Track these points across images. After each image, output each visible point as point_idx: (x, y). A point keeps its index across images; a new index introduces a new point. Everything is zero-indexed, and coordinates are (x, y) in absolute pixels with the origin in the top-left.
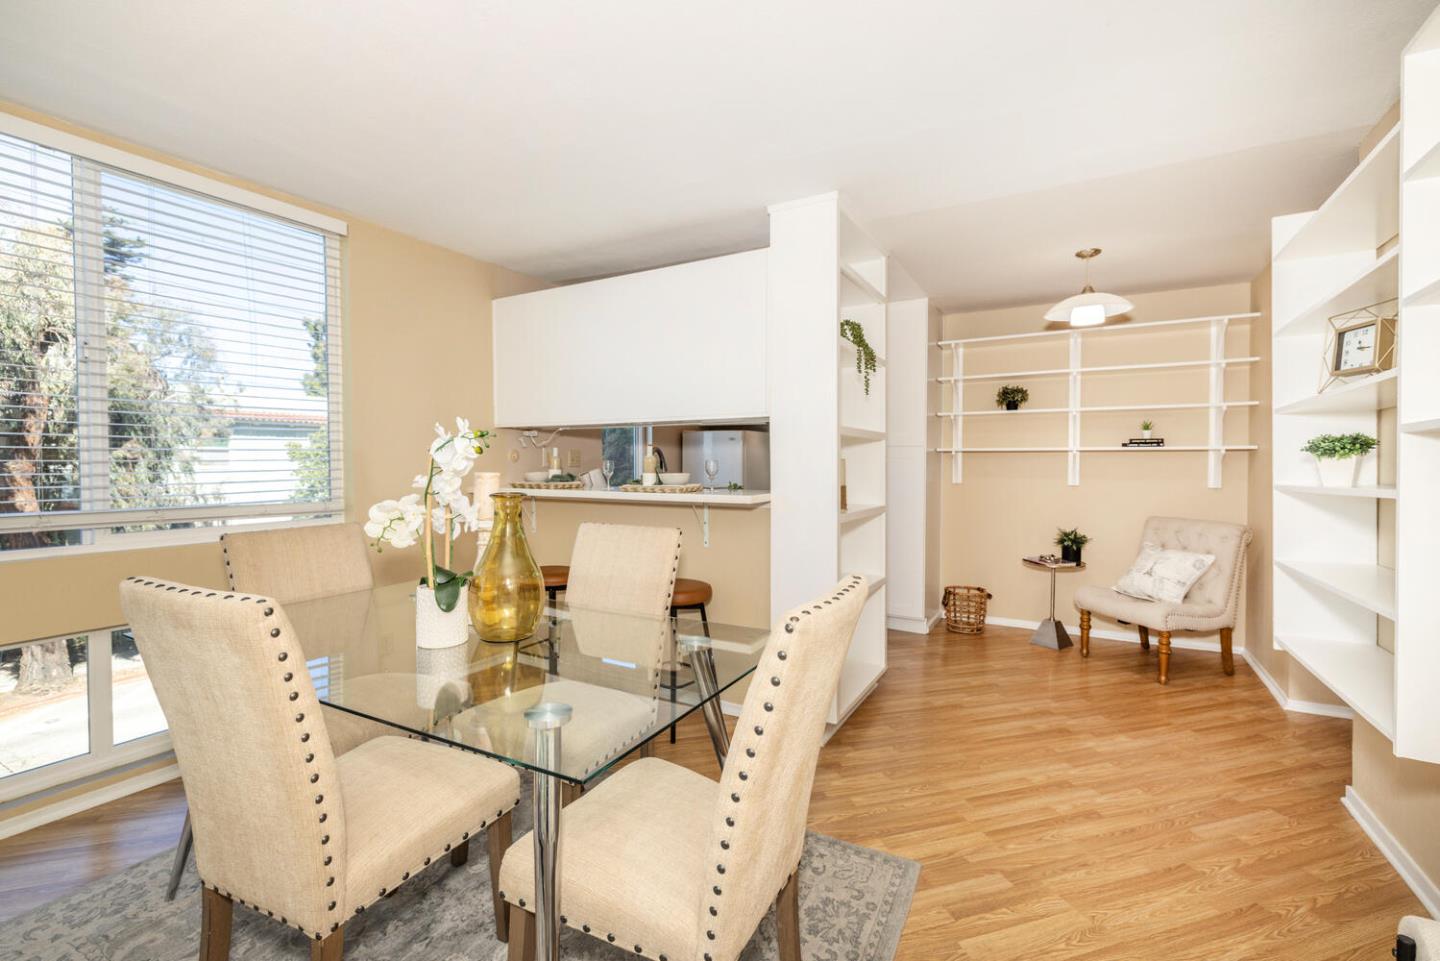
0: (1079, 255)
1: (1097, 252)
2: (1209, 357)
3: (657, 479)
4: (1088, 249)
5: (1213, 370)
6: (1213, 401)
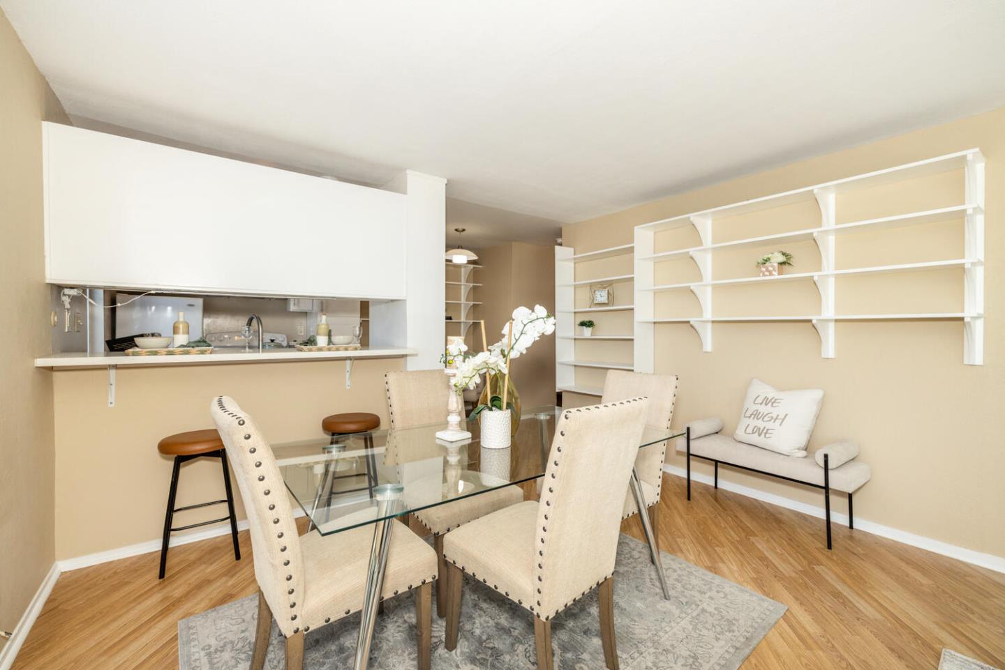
0: (456, 230)
1: (464, 230)
2: (460, 281)
3: (330, 342)
4: (460, 228)
5: (463, 287)
6: (463, 300)
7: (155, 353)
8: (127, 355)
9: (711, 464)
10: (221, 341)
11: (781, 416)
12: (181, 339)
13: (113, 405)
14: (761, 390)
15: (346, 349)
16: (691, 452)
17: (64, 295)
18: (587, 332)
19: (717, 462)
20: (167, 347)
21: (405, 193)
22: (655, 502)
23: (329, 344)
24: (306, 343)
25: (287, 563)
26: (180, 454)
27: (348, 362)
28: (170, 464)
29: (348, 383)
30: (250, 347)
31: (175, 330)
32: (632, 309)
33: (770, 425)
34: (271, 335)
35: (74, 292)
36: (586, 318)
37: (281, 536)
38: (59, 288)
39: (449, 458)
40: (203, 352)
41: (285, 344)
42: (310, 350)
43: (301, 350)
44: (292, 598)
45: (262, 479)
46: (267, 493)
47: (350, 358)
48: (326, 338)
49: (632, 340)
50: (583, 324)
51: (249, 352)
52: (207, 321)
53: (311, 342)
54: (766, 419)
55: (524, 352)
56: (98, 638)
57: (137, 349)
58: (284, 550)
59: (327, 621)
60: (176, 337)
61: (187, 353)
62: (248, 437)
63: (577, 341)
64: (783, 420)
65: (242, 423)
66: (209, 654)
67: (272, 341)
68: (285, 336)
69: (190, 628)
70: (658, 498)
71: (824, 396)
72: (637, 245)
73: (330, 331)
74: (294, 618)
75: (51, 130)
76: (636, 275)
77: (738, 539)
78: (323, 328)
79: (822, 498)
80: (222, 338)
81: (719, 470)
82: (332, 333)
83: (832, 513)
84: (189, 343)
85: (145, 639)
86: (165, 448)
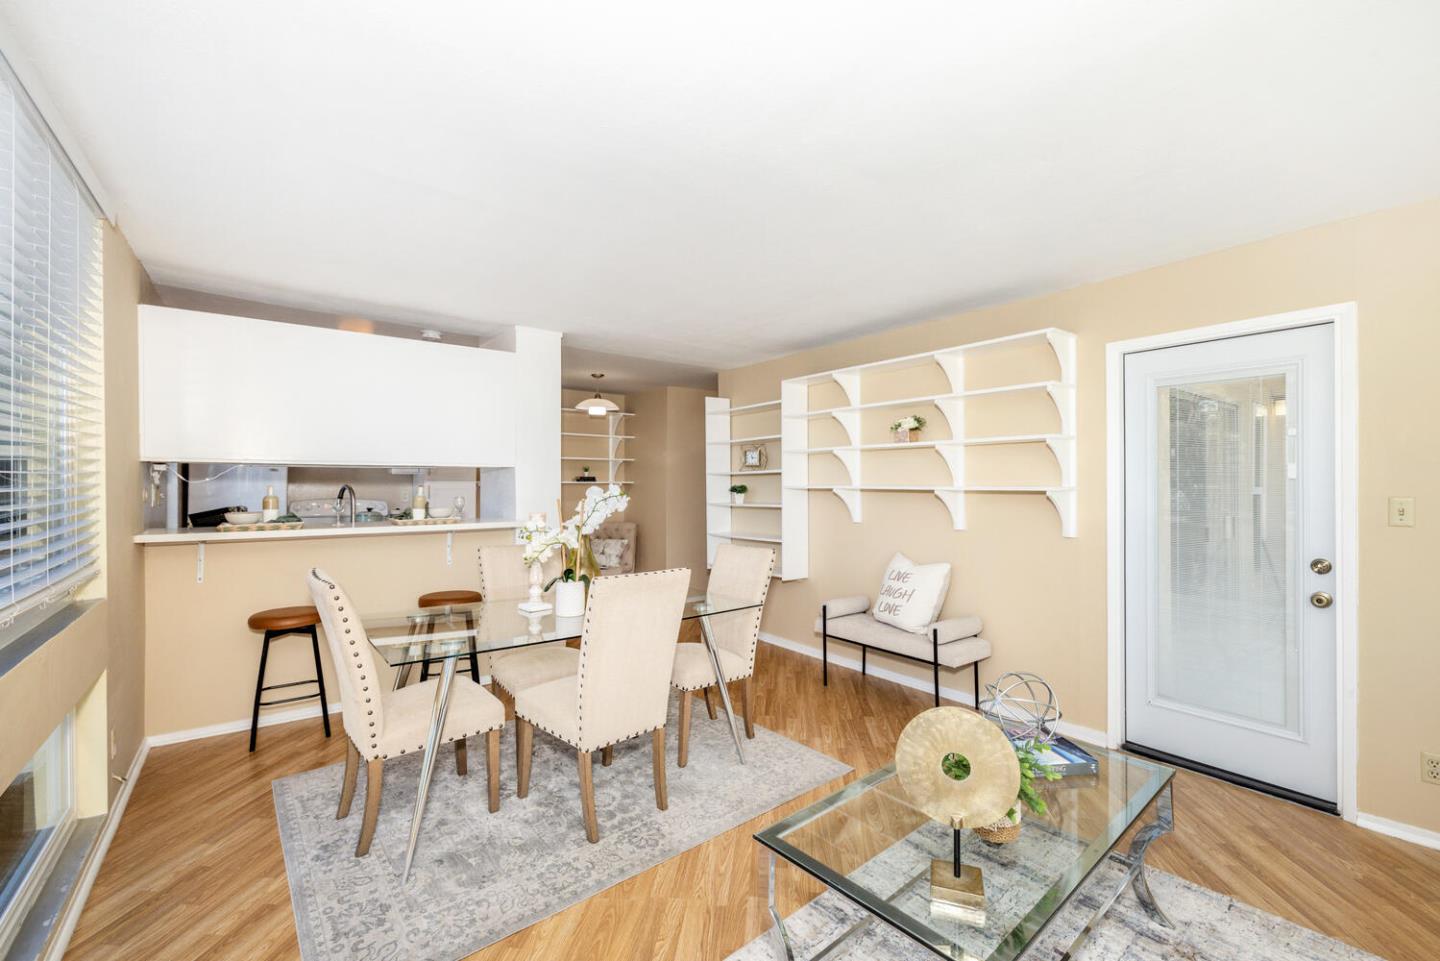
0: (593, 376)
1: (602, 375)
2: (608, 434)
3: (427, 514)
4: (598, 373)
5: (611, 440)
6: (611, 457)
7: (246, 529)
8: (218, 531)
9: (857, 649)
10: (308, 510)
11: (909, 593)
12: (271, 514)
13: (202, 581)
14: (901, 565)
15: (445, 523)
16: (828, 633)
17: (154, 471)
18: (739, 498)
19: (865, 647)
20: (256, 523)
21: (514, 351)
22: (747, 676)
23: (426, 517)
24: (401, 517)
25: (368, 701)
26: (270, 629)
27: (449, 534)
28: (261, 637)
29: (449, 558)
30: (342, 518)
31: (265, 506)
32: (780, 474)
33: (898, 602)
34: (369, 502)
35: (162, 468)
36: (738, 483)
37: (363, 678)
38: (149, 465)
39: (530, 628)
40: (293, 528)
41: (385, 513)
42: (405, 524)
43: (395, 524)
44: (373, 730)
45: (348, 632)
46: (352, 643)
47: (451, 532)
48: (423, 511)
49: (780, 509)
50: (734, 489)
51: (341, 527)
52: (292, 487)
53: (406, 515)
54: (896, 595)
55: (597, 528)
56: (198, 792)
57: (227, 525)
58: (366, 690)
59: (403, 752)
60: (266, 511)
61: (278, 528)
62: (337, 598)
63: (734, 510)
64: (910, 595)
65: (332, 587)
66: (302, 802)
67: (369, 510)
68: (385, 504)
69: (283, 785)
70: (751, 671)
71: (952, 569)
72: (785, 401)
73: (427, 504)
74: (374, 746)
75: (147, 313)
76: (785, 435)
77: (851, 718)
78: (419, 500)
79: (931, 673)
80: (309, 507)
81: (868, 655)
82: (430, 506)
83: (940, 688)
84: (279, 518)
85: (242, 793)
86: (255, 623)
